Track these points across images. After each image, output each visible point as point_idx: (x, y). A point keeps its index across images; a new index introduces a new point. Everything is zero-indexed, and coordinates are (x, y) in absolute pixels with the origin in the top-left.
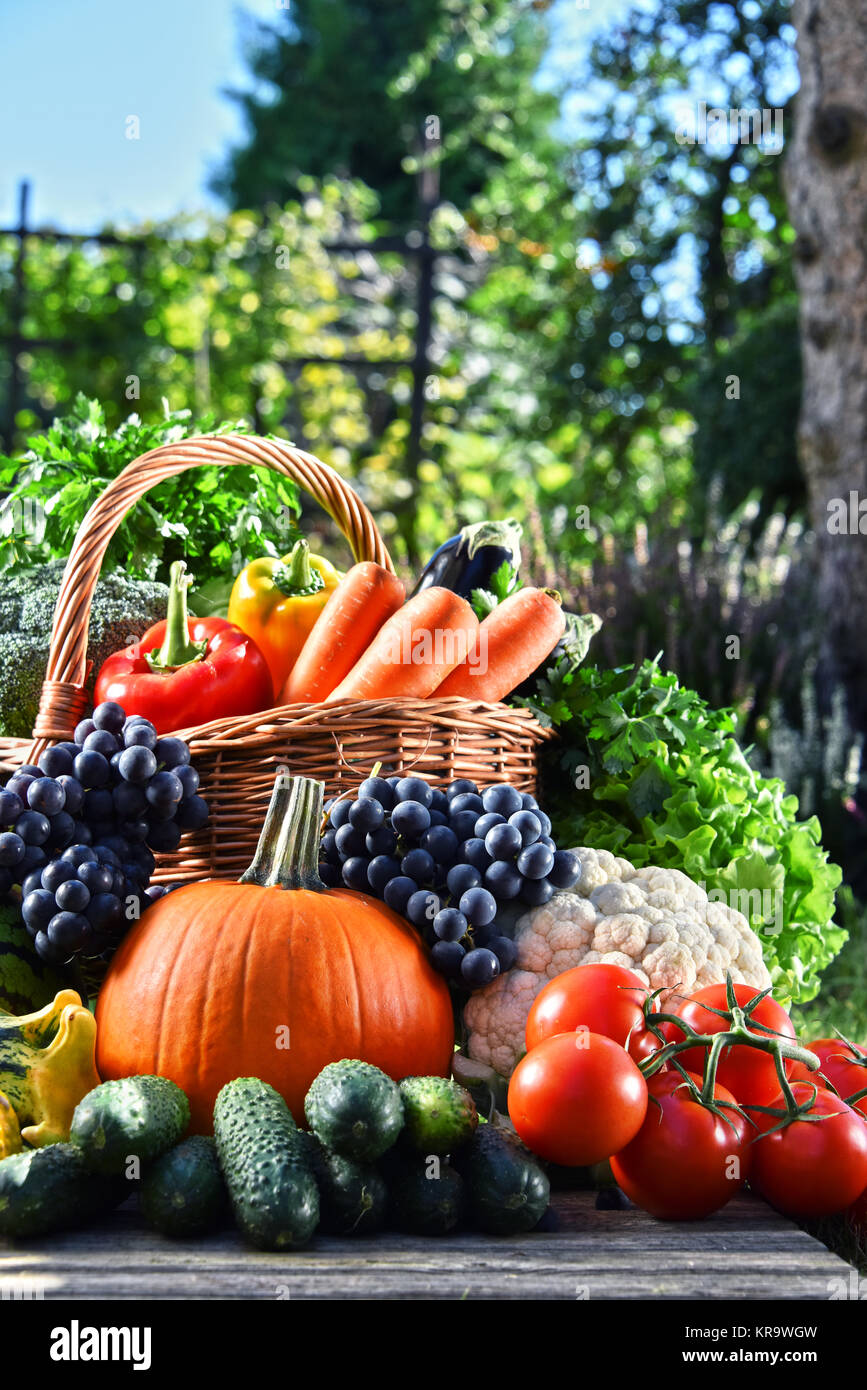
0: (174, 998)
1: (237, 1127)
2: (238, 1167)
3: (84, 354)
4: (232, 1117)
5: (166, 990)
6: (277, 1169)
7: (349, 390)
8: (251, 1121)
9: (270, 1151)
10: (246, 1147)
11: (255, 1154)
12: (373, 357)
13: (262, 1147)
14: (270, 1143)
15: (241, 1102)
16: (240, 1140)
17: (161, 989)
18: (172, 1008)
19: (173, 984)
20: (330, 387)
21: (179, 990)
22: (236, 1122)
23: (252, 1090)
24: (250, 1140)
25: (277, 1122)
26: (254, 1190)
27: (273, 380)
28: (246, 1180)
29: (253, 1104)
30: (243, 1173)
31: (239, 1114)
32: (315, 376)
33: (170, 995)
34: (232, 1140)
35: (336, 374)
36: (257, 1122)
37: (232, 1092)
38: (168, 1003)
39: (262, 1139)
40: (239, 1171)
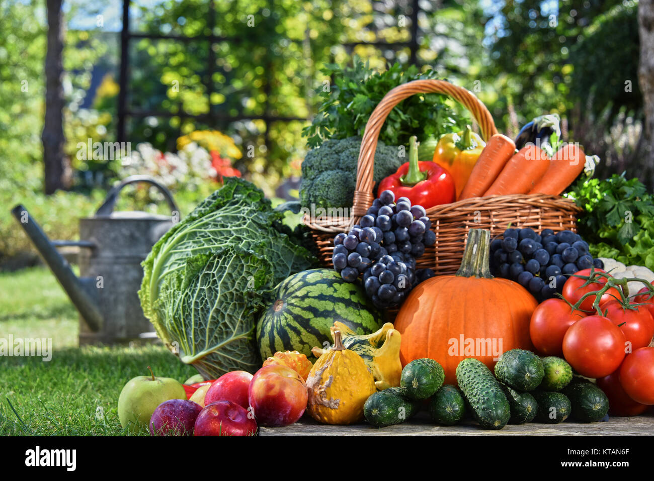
0: (433, 326)
1: (470, 378)
2: (474, 394)
3: (246, 44)
4: (467, 375)
5: (429, 322)
6: (492, 394)
7: (379, 58)
8: (476, 375)
9: (488, 387)
10: (476, 386)
11: (481, 388)
12: (389, 41)
13: (484, 386)
14: (487, 384)
15: (471, 368)
16: (473, 383)
17: (427, 322)
18: (432, 330)
19: (432, 320)
20: (369, 56)
21: (435, 322)
22: (470, 376)
23: (474, 363)
24: (478, 383)
25: (488, 375)
26: (483, 403)
27: (340, 54)
28: (479, 399)
29: (476, 368)
30: (477, 396)
31: (471, 373)
32: (361, 51)
33: (431, 324)
34: (469, 383)
35: (371, 50)
36: (479, 375)
37: (465, 364)
38: (431, 328)
39: (483, 382)
40: (475, 396)
